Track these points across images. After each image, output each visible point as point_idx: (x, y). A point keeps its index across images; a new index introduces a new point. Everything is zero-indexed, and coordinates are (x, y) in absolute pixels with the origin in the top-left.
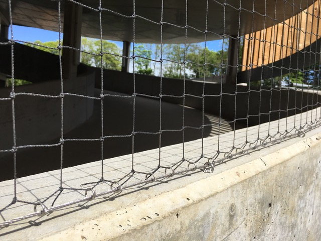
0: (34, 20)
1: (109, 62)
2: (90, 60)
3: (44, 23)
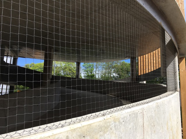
0: (31, 55)
1: (71, 72)
2: (60, 71)
3: (36, 56)
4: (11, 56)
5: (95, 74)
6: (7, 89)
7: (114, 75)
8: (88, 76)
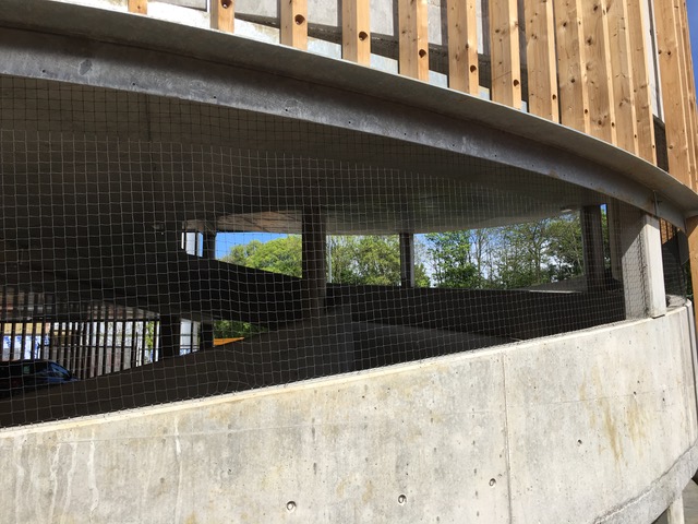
4: (197, 232)
5: (476, 263)
6: (192, 335)
7: (554, 263)
8: (450, 274)
